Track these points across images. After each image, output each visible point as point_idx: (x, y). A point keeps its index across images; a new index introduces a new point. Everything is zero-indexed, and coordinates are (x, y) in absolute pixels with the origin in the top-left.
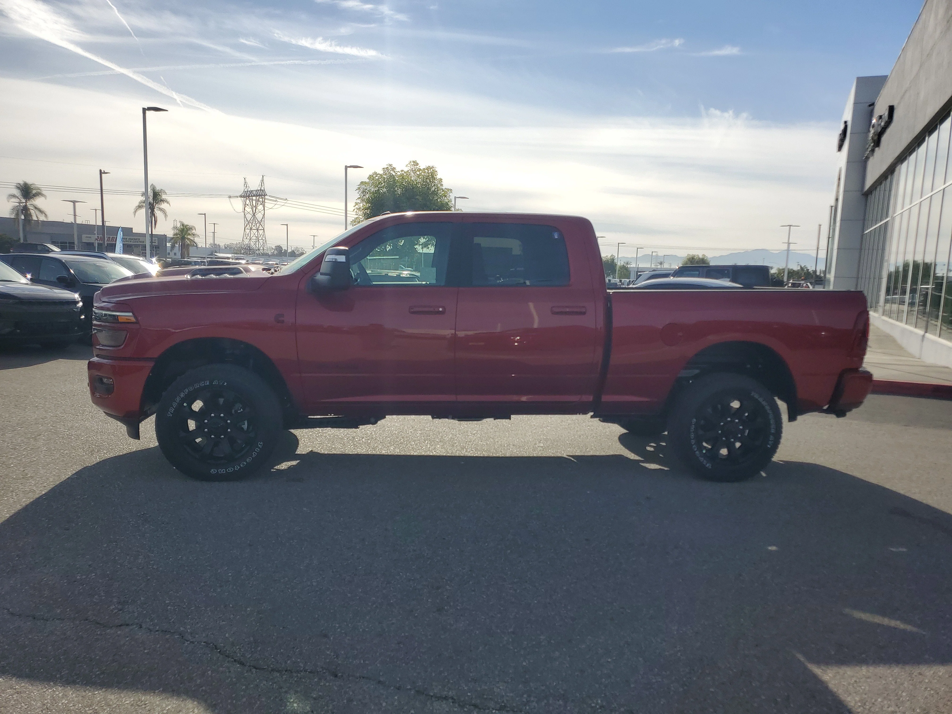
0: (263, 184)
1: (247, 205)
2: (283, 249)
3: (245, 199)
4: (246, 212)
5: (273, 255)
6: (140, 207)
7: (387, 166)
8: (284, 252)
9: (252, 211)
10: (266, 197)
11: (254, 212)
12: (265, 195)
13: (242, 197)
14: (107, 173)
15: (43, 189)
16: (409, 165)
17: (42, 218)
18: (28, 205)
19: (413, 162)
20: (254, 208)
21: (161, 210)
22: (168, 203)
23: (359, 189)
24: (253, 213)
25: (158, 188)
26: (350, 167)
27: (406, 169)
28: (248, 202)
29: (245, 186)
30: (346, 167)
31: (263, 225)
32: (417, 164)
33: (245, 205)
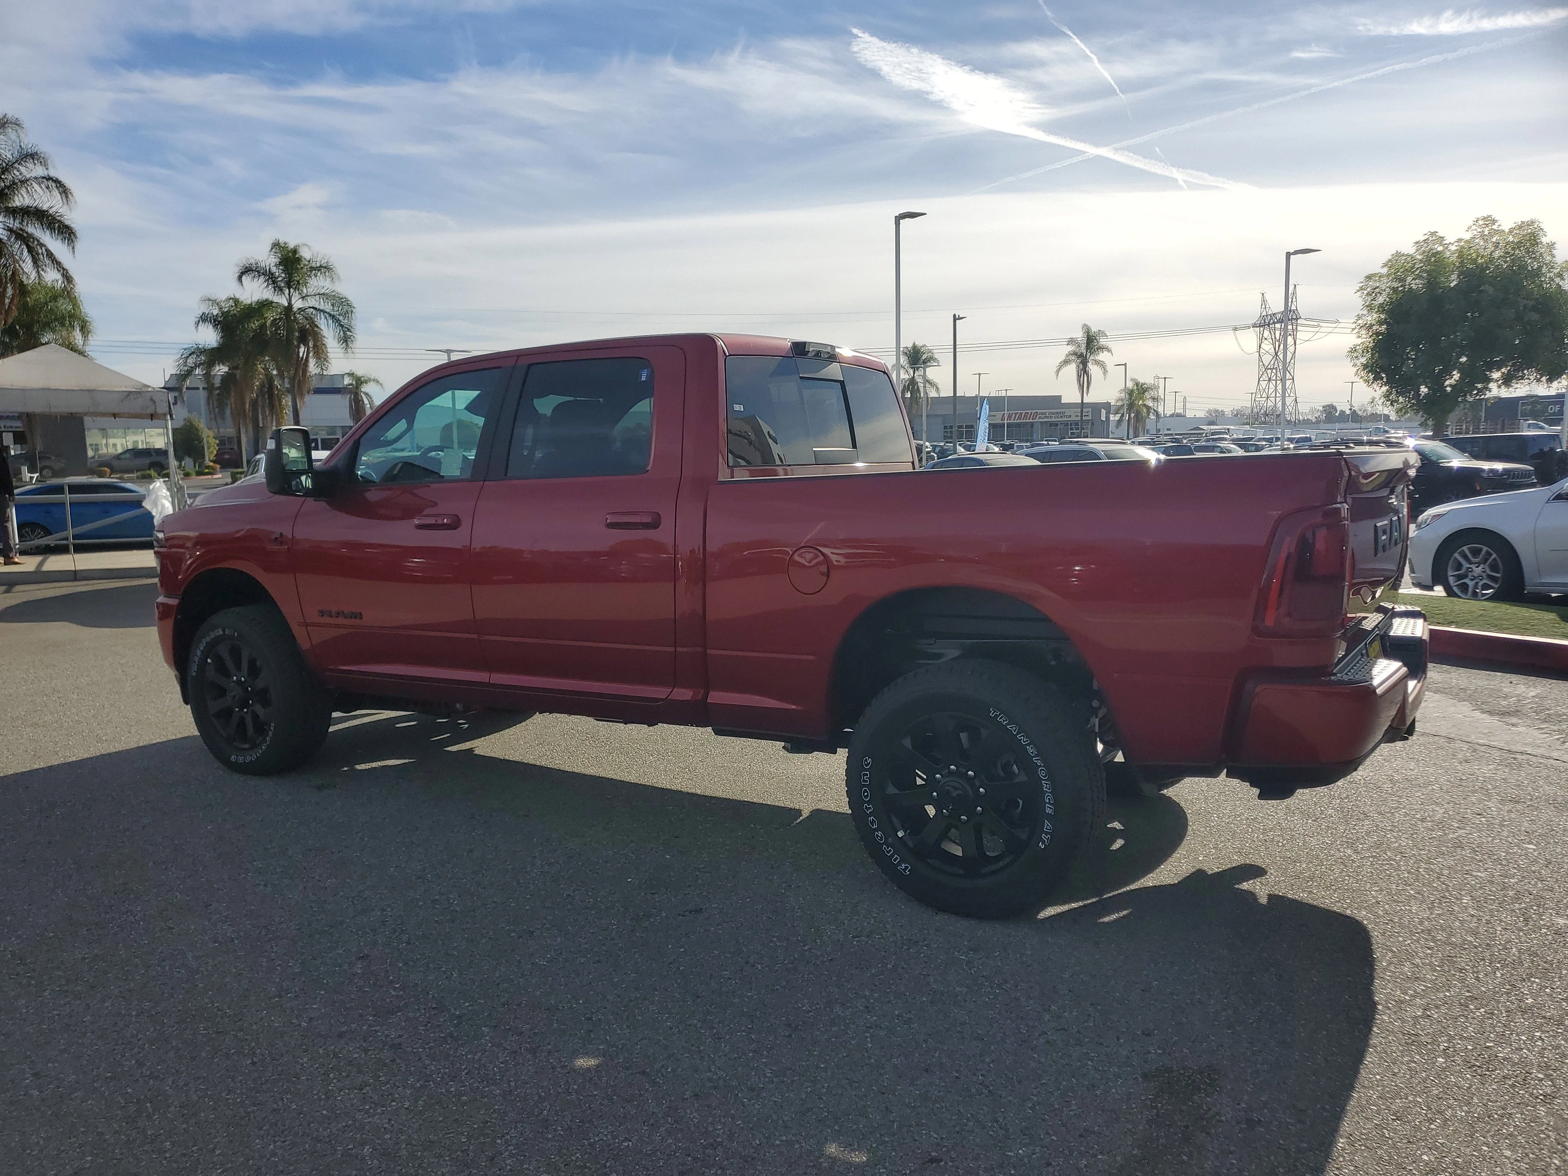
0: (1294, 300)
1: (1266, 339)
2: (1338, 410)
3: (1262, 329)
4: (1263, 351)
5: (1318, 422)
6: (1066, 362)
7: (1426, 237)
8: (1339, 414)
9: (1273, 349)
10: (1299, 321)
11: (1277, 349)
12: (1297, 319)
13: (1257, 327)
14: (962, 318)
15: (935, 351)
16: (1474, 227)
17: (933, 394)
18: (916, 377)
19: (1484, 219)
20: (1277, 343)
21: (1097, 363)
22: (1109, 350)
23: (1361, 289)
24: (1275, 349)
25: (1094, 329)
26: (1296, 252)
27: (1467, 236)
28: (1266, 334)
29: (1263, 306)
30: (1288, 255)
31: (1292, 371)
32: (1494, 222)
33: (1261, 339)
